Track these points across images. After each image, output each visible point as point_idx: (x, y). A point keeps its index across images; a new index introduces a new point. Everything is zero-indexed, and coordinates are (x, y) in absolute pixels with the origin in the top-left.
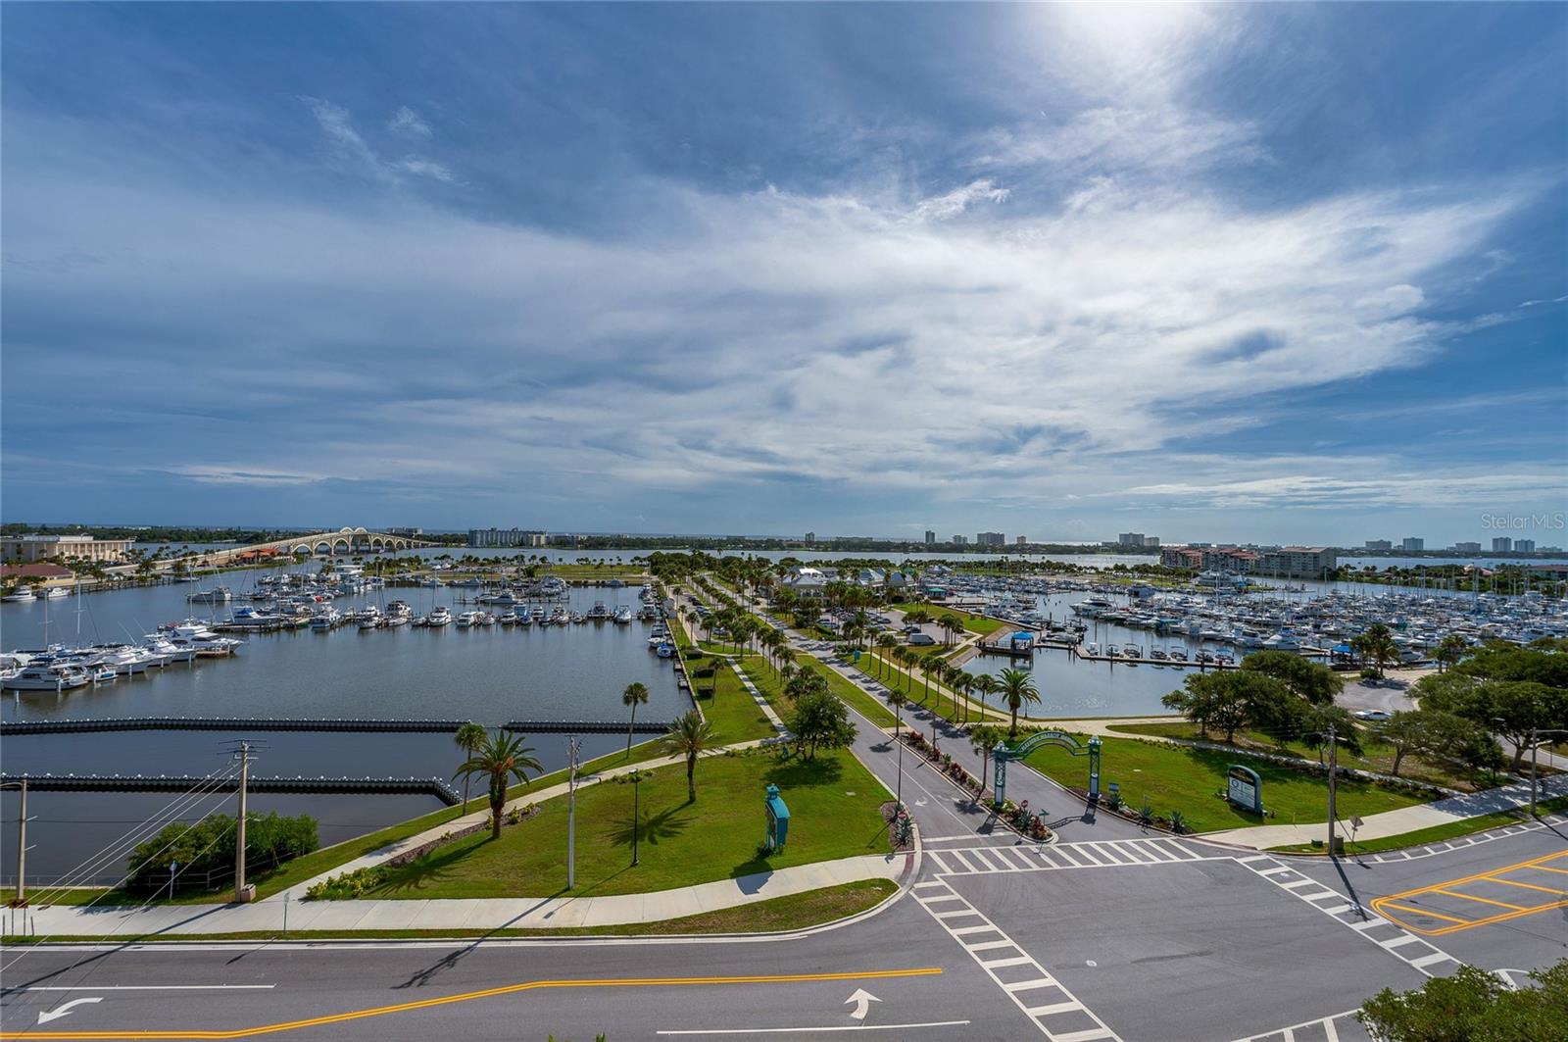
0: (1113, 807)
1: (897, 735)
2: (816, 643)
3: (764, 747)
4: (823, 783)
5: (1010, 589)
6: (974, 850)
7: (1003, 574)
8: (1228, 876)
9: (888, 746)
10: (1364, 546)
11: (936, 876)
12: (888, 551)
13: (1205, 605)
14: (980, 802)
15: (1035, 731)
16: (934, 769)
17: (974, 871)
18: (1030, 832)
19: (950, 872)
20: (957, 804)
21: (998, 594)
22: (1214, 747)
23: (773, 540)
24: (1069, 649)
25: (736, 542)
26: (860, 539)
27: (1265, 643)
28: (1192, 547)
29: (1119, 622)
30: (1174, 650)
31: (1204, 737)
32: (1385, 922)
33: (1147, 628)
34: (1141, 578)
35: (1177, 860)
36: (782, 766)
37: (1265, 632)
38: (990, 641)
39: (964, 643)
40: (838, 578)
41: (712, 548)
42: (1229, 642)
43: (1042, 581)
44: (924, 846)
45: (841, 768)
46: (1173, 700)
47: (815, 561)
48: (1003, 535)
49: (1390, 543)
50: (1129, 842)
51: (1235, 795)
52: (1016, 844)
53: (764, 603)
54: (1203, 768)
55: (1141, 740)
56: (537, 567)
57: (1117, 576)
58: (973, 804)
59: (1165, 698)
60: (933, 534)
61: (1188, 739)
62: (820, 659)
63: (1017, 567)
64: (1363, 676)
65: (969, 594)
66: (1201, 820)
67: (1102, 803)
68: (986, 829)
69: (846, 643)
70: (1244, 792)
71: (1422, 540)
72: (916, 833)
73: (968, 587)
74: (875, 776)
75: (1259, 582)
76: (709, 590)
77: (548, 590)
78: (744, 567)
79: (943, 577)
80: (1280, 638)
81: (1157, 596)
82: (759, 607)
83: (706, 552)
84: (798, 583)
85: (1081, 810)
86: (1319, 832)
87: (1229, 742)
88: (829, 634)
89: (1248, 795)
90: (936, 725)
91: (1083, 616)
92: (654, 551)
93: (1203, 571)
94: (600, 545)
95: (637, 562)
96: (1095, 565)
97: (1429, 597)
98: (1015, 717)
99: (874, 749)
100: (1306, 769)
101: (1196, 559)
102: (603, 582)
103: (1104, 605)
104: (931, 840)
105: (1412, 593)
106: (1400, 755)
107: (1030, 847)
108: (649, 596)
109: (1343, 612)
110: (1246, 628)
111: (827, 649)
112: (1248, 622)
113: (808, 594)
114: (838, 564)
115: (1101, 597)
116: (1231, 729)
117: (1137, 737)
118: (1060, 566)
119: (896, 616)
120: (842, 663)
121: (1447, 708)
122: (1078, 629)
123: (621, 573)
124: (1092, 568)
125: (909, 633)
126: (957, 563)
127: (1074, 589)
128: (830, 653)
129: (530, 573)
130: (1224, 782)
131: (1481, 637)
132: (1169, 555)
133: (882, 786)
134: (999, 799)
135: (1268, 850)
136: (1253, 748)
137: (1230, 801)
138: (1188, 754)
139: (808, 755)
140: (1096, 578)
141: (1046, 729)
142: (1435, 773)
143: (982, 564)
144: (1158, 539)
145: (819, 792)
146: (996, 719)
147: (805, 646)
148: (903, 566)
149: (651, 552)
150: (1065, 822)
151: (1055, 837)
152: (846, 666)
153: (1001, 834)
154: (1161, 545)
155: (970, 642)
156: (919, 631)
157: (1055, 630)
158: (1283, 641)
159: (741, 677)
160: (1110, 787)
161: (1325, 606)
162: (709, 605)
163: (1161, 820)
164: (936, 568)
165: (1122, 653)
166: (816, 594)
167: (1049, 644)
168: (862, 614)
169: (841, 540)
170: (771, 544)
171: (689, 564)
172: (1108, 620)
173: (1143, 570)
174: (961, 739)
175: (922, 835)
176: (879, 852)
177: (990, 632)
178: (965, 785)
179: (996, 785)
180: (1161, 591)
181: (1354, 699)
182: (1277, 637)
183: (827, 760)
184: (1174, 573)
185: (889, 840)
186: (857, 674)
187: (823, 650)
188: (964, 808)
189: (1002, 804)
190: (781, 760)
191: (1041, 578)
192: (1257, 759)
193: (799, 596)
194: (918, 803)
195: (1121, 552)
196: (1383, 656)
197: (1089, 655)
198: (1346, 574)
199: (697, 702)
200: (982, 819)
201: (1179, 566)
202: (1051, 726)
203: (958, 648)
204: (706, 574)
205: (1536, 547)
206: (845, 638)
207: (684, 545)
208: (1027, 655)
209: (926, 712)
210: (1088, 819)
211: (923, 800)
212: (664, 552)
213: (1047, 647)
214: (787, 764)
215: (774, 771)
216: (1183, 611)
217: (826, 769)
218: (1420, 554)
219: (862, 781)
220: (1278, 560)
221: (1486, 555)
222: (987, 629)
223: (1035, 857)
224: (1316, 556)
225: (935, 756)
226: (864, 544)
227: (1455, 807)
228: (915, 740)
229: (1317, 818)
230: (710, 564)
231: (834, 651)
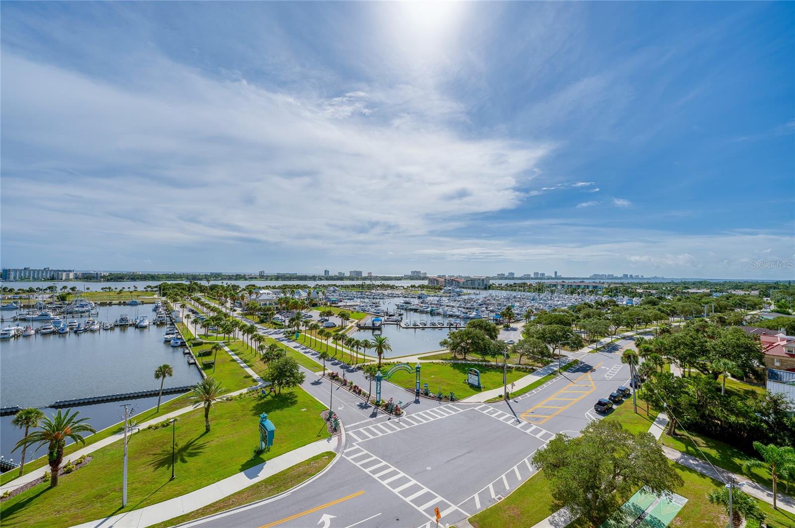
0: (426, 394)
1: (324, 375)
2: (273, 331)
3: (250, 392)
4: (288, 406)
5: (367, 298)
6: (370, 427)
7: (364, 291)
8: (473, 416)
9: (320, 381)
10: (496, 275)
11: (354, 444)
12: (306, 280)
13: (447, 301)
14: (369, 402)
15: (389, 364)
16: (344, 390)
17: (372, 437)
18: (394, 413)
19: (360, 441)
20: (358, 406)
21: (362, 300)
22: (460, 362)
23: (240, 275)
24: (397, 324)
25: (217, 276)
26: (290, 274)
27: (471, 316)
28: (439, 277)
29: (415, 310)
30: (439, 322)
31: (455, 358)
32: (527, 422)
33: (427, 312)
34: (421, 290)
35: (454, 413)
36: (263, 401)
37: (470, 312)
38: (362, 323)
39: (350, 325)
40: (282, 295)
41: (201, 280)
42: (458, 317)
43: (382, 293)
44: (346, 430)
45: (296, 397)
46: (444, 343)
47: (267, 286)
48: (361, 272)
49: (504, 274)
50: (435, 409)
51: (471, 381)
52: (389, 420)
53: (239, 310)
54: (457, 371)
55: (432, 362)
56: (69, 294)
57: (412, 290)
58: (366, 404)
59: (440, 343)
60: (328, 271)
61: (450, 360)
62: (276, 339)
63: (370, 287)
64: (504, 327)
65: (349, 301)
66: (460, 394)
67: (422, 393)
68: (374, 415)
69: (290, 329)
70: (473, 379)
71: (514, 273)
72: (341, 425)
73: (348, 297)
74: (316, 398)
75: (465, 291)
76: (203, 304)
77: (81, 309)
78: (225, 291)
79: (335, 293)
80: (475, 314)
81: (429, 298)
82: (236, 313)
83: (199, 282)
84: (260, 298)
85: (413, 397)
86: (501, 391)
87: (465, 359)
88: (280, 325)
89: (476, 380)
90: (342, 367)
91: (401, 309)
92: (162, 282)
93: (444, 287)
94: (119, 278)
95: (149, 289)
96: (403, 285)
97: (519, 294)
98: (380, 359)
99: (313, 384)
100: (492, 366)
101: (442, 281)
102: (124, 302)
103: (409, 303)
104: (349, 426)
105: (514, 294)
106: (521, 356)
107: (394, 420)
108: (160, 310)
109: (494, 302)
110: (464, 310)
111: (279, 333)
112: (464, 308)
113: (265, 304)
114: (280, 288)
115: (407, 299)
116: (465, 353)
117: (431, 361)
118: (388, 286)
119: (315, 315)
120: (289, 339)
121: (533, 337)
122: (400, 315)
123: (138, 296)
124: (402, 286)
125: (323, 322)
126: (342, 286)
127: (395, 297)
128: (281, 336)
129: (63, 298)
130: (466, 376)
131: (536, 309)
132: (432, 280)
133: (319, 403)
134: (378, 400)
135: (485, 402)
136: (473, 360)
137: (469, 384)
138: (451, 366)
139: (277, 392)
140: (403, 291)
141: (393, 363)
142: (530, 362)
143: (353, 286)
144: (426, 273)
145: (286, 412)
146: (371, 361)
147: (267, 332)
148: (315, 288)
149: (160, 283)
150: (408, 405)
151: (405, 413)
152: (291, 342)
153: (381, 416)
154: (427, 276)
155: (353, 324)
156: (327, 320)
157: (390, 316)
158: (477, 315)
159: (230, 353)
160: (424, 385)
161: (488, 300)
162: (203, 313)
163: (446, 397)
164: (332, 288)
165: (419, 324)
166: (270, 304)
167: (389, 323)
168: (299, 314)
169: (280, 275)
170: (238, 277)
171: (187, 289)
172: (411, 310)
173: (422, 287)
174: (355, 372)
175: (344, 424)
176: (324, 438)
177: (361, 319)
178: (361, 395)
179: (377, 393)
180: (430, 296)
181: (503, 336)
182: (474, 313)
183: (288, 394)
184: (434, 288)
185: (328, 431)
186: (298, 345)
187: (277, 334)
188: (363, 406)
189: (379, 402)
190: (261, 398)
191: (382, 292)
192: (475, 365)
193: (260, 305)
194: (340, 408)
195: (412, 279)
196: (510, 319)
197: (405, 326)
198: (493, 287)
199: (202, 371)
200: (371, 410)
201: (435, 285)
202: (395, 361)
203: (348, 327)
204: (199, 295)
205: (546, 275)
206: (289, 327)
207: (182, 278)
208: (379, 329)
209: (336, 361)
210: (417, 402)
211: (342, 406)
212: (169, 283)
213: (388, 324)
214: (265, 399)
215: (258, 405)
216: (439, 304)
217: (288, 398)
218: (513, 279)
219: (309, 402)
220: (470, 281)
221: (532, 279)
222: (360, 317)
223: (397, 424)
224: (483, 280)
225: (344, 383)
226: (293, 277)
227: (539, 374)
228: (333, 377)
229: (498, 386)
230: (202, 289)
231: (284, 334)
